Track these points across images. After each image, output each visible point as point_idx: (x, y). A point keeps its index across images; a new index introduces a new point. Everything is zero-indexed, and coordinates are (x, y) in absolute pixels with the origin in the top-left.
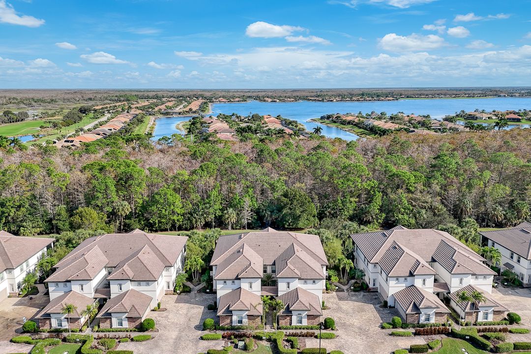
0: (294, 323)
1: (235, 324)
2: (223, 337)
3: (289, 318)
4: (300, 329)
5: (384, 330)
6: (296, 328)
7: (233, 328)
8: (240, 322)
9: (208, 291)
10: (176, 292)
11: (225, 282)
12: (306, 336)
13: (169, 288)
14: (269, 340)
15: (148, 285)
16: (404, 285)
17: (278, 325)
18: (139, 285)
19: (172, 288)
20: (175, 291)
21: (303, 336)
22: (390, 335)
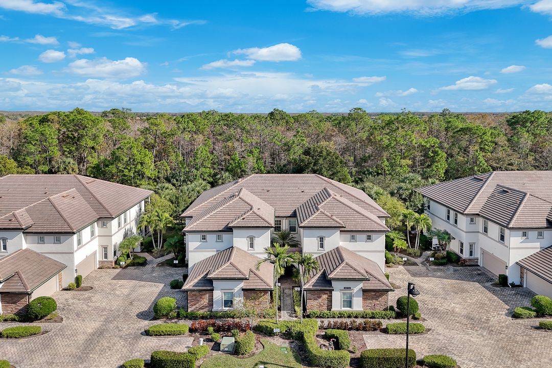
0: (337, 307)
1: (218, 307)
2: (192, 330)
3: (325, 296)
4: (349, 317)
5: (520, 321)
6: (341, 316)
7: (213, 316)
8: (229, 303)
9: (176, 262)
10: (119, 264)
11: (204, 238)
12: (364, 329)
13: (106, 257)
14: (287, 335)
15: (58, 241)
16: (538, 245)
17: (305, 309)
18: (42, 241)
19: (111, 258)
20: (117, 262)
21: (358, 329)
22: (537, 328)
